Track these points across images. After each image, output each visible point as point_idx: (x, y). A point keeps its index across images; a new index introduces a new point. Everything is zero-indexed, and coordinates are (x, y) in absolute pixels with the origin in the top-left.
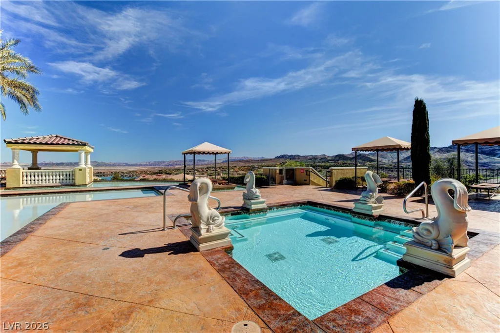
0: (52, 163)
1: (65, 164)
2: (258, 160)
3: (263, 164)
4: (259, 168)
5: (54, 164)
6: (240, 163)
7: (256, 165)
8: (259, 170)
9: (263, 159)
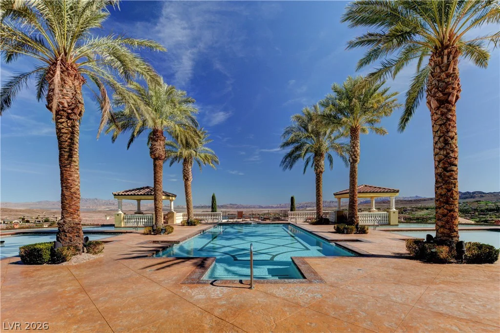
2: (411, 201)
3: (419, 205)
4: (413, 211)
6: (385, 204)
7: (408, 207)
8: (413, 213)
9: (418, 199)
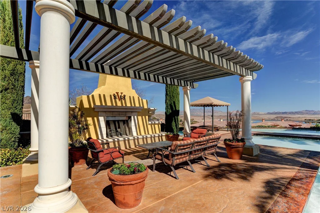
0: (279, 112)
1: (288, 113)
5: (281, 113)
